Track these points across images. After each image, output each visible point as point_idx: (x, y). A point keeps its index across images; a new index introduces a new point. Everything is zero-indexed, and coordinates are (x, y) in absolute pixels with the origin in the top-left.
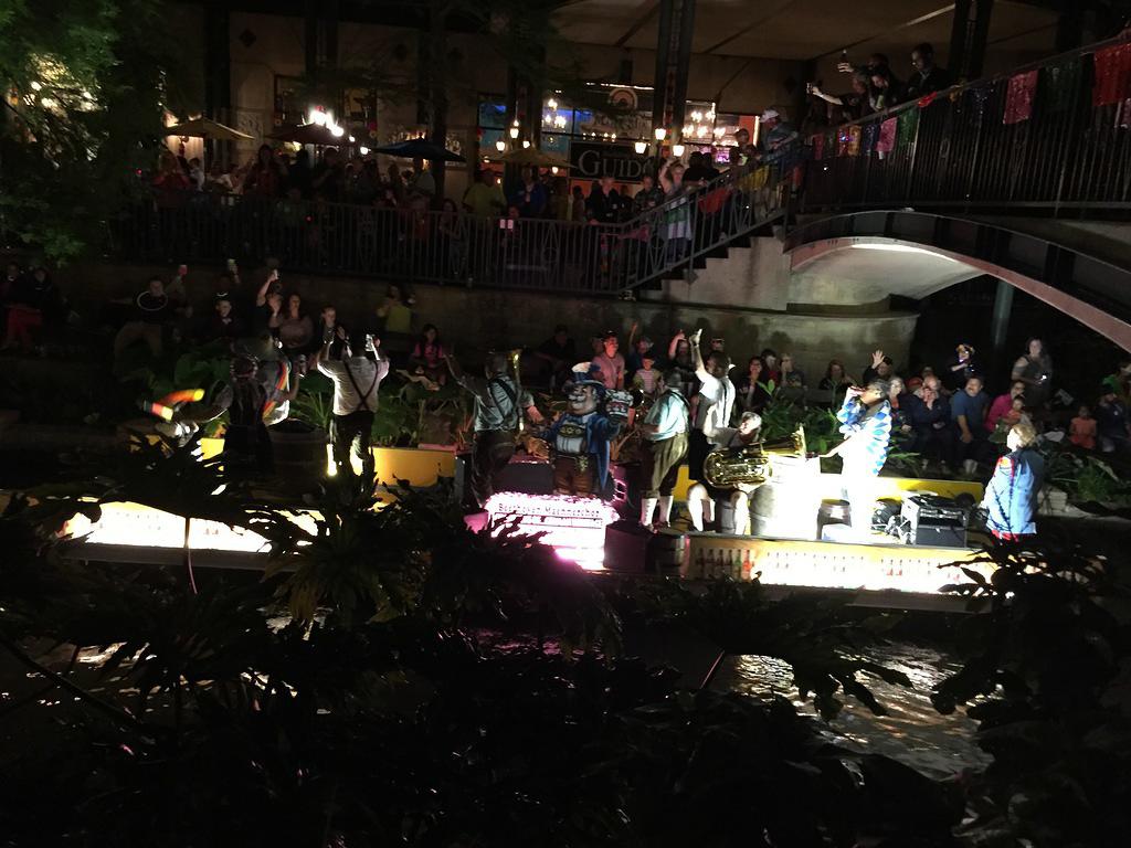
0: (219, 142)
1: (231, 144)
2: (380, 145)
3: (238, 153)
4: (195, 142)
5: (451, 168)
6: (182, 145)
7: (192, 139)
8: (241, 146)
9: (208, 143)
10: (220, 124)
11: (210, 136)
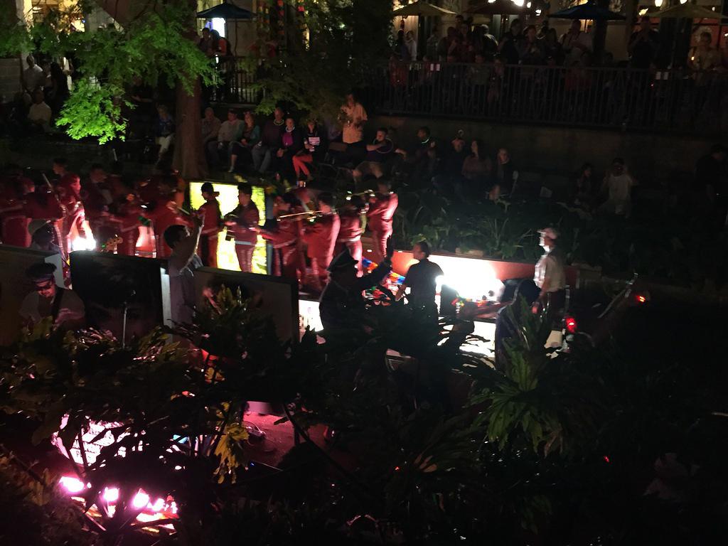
0: (429, 18)
1: (438, 18)
2: (553, 11)
3: (442, 24)
4: (412, 19)
5: (612, 24)
6: (403, 21)
7: (409, 17)
8: (444, 19)
9: (421, 20)
10: (431, 5)
11: (421, 15)
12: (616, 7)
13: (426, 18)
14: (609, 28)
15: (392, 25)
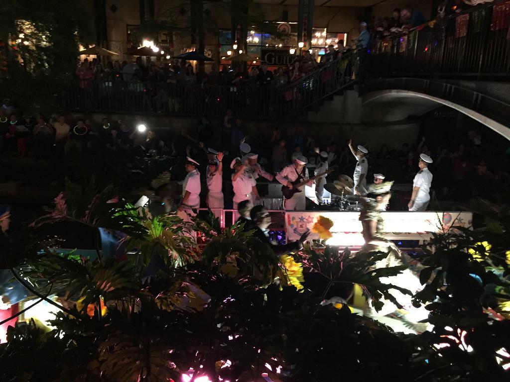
1: (109, 57)
5: (208, 64)
7: (91, 56)
9: (98, 57)
10: (103, 49)
11: (99, 54)
12: (209, 55)
13: (101, 57)
14: (206, 66)
15: (80, 60)
